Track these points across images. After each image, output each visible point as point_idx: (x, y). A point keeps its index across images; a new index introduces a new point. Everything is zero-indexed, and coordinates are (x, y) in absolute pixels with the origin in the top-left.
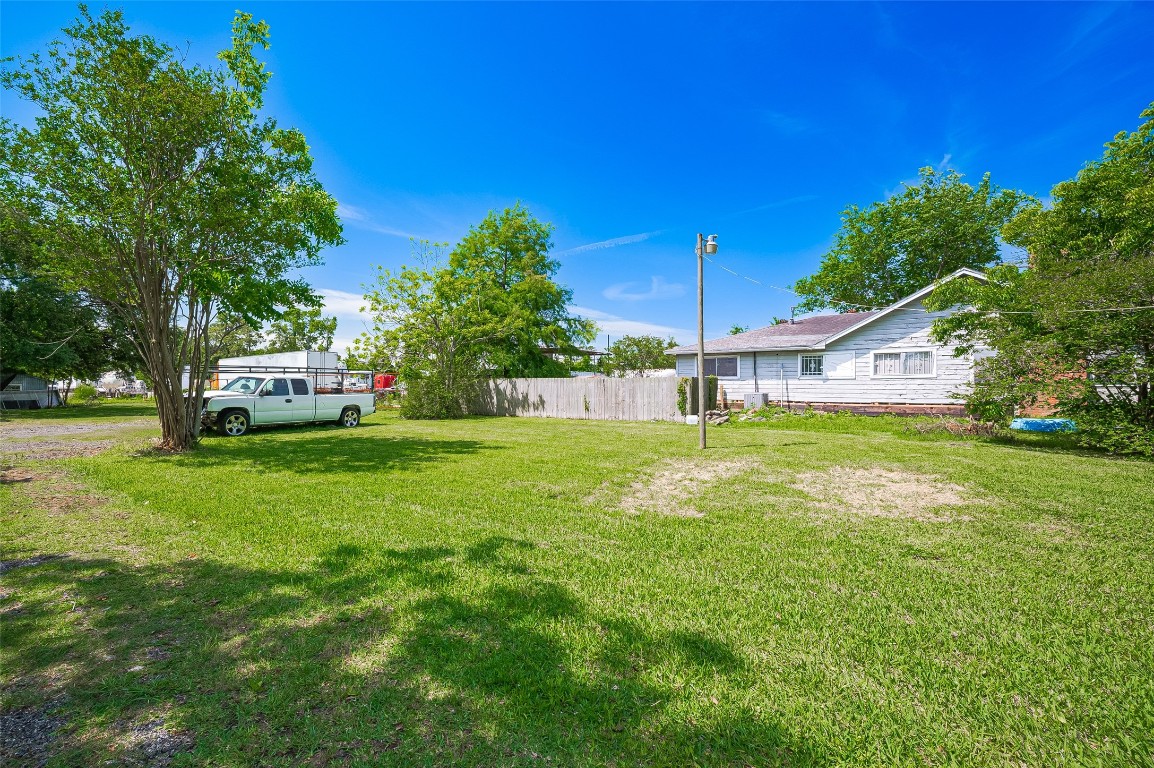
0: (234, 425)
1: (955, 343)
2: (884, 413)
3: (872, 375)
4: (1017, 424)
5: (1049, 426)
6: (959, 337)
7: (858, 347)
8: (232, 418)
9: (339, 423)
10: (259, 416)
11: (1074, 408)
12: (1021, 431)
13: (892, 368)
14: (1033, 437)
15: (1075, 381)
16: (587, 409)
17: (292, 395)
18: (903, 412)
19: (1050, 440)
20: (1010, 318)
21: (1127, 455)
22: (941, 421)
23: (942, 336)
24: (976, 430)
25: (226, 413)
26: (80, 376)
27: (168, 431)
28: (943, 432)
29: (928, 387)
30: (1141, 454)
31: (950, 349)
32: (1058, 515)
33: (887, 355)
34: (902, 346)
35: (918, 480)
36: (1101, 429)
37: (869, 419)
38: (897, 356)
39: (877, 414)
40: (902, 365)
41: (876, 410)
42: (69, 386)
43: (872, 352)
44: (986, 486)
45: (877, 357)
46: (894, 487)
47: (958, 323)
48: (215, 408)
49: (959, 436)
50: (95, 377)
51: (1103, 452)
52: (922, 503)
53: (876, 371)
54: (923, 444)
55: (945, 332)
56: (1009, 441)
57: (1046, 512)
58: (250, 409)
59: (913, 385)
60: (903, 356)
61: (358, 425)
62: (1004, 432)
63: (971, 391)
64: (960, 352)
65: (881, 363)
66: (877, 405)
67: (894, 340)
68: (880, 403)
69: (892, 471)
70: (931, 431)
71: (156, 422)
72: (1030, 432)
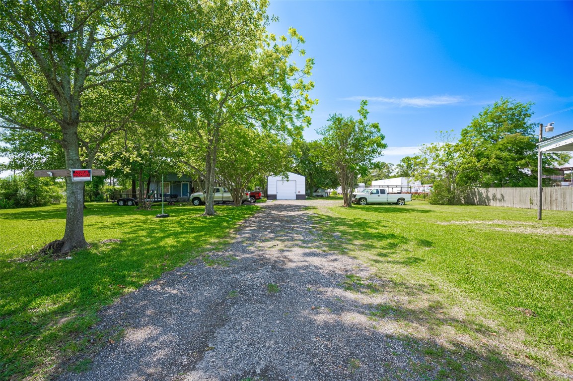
0: (363, 202)
8: (362, 200)
9: (397, 204)
10: (369, 200)
16: (532, 203)
17: (380, 194)
25: (360, 199)
26: (333, 188)
27: (345, 203)
42: (330, 191)
48: (358, 197)
50: (336, 188)
58: (367, 198)
61: (404, 205)
71: (343, 201)
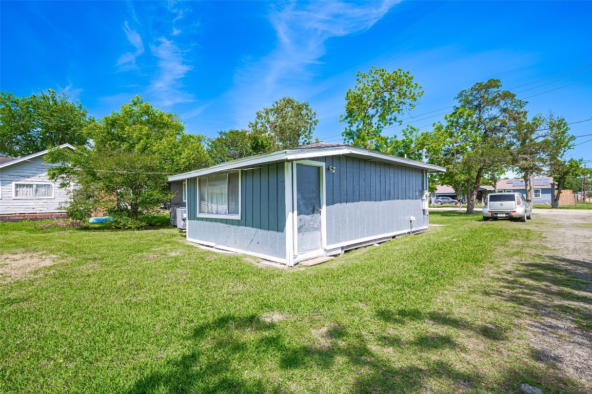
1: (60, 181)
2: (22, 220)
3: (13, 196)
4: (91, 220)
5: (103, 220)
6: (63, 178)
7: (4, 179)
11: (110, 212)
12: (93, 223)
13: (28, 193)
14: (97, 226)
15: (111, 200)
18: (34, 218)
19: (103, 227)
20: (86, 171)
21: (127, 229)
22: (56, 221)
23: (53, 176)
24: (73, 224)
28: (56, 227)
29: (50, 204)
30: (131, 228)
31: (58, 184)
32: (95, 259)
33: (23, 185)
34: (34, 180)
35: (31, 257)
36: (119, 220)
37: (10, 224)
38: (31, 186)
39: (17, 220)
40: (34, 191)
41: (17, 218)
43: (14, 183)
44: (68, 253)
45: (17, 185)
46: (14, 264)
47: (62, 170)
49: (64, 229)
51: (119, 228)
52: (29, 270)
53: (17, 195)
54: (43, 235)
55: (54, 174)
56: (87, 229)
57: (90, 259)
59: (41, 203)
60: (34, 187)
62: (85, 225)
63: (68, 205)
64: (63, 185)
65: (20, 190)
66: (18, 215)
67: (28, 177)
68: (20, 214)
69: (16, 254)
70: (49, 227)
72: (96, 223)
